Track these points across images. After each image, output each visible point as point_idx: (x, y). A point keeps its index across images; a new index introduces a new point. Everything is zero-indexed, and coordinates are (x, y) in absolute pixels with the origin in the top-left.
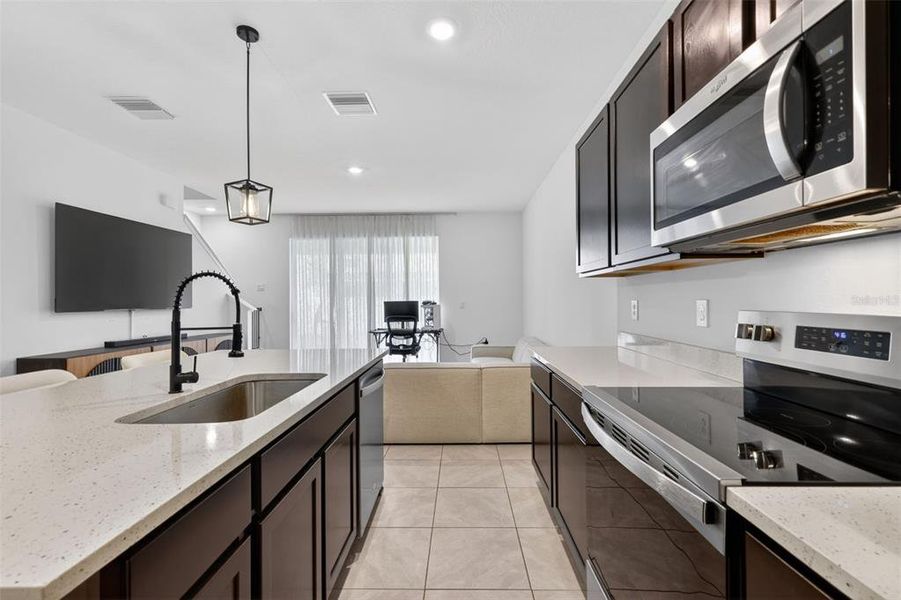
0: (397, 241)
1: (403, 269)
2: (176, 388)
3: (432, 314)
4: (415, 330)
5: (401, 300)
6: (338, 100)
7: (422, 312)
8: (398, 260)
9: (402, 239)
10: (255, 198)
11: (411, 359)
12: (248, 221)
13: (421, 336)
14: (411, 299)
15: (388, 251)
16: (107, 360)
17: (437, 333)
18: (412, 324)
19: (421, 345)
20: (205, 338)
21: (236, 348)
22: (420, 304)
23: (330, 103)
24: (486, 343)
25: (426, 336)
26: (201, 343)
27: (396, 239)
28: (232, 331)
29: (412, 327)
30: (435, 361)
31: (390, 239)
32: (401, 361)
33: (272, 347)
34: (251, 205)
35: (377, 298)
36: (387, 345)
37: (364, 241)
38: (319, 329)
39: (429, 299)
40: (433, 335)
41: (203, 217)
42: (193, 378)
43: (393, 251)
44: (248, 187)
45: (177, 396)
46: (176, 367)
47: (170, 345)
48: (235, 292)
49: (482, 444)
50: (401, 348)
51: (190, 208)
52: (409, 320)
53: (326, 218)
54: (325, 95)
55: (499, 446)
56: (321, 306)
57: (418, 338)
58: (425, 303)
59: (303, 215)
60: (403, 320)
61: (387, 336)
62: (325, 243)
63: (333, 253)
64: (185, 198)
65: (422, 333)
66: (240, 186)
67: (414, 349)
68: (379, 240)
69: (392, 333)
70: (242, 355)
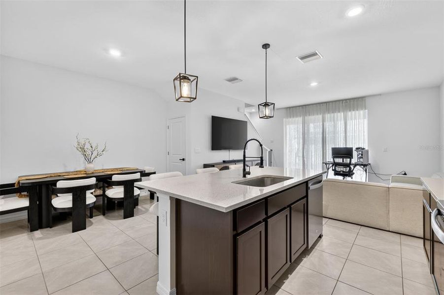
0: (340, 115)
1: (343, 130)
2: (244, 176)
3: (362, 155)
4: (350, 164)
5: (342, 146)
6: (302, 58)
7: (355, 154)
8: (340, 125)
9: (342, 114)
10: (268, 109)
11: (348, 179)
12: (266, 117)
13: (354, 167)
14: (348, 146)
15: (334, 120)
16: (225, 166)
17: (365, 165)
18: (349, 160)
19: (354, 172)
20: (252, 161)
21: (261, 165)
22: (354, 149)
23: (300, 60)
24: (405, 174)
25: (358, 167)
26: (250, 163)
27: (339, 114)
28: (260, 159)
29: (348, 162)
30: (365, 181)
31: (335, 114)
32: (342, 179)
33: (276, 166)
34: (267, 111)
35: (327, 145)
36: (333, 170)
37: (320, 116)
38: (297, 160)
39: (360, 146)
40: (362, 167)
41: (251, 113)
42: (249, 173)
43: (337, 120)
44: (266, 105)
45: (244, 178)
46: (244, 169)
47: (243, 163)
48: (261, 145)
49: (389, 231)
50: (341, 172)
51: (247, 111)
52: (347, 157)
53: (301, 107)
54: (297, 58)
55: (402, 236)
56: (298, 149)
57: (352, 168)
58: (357, 149)
59: (290, 108)
60: (343, 158)
61: (333, 166)
62: (300, 119)
63: (304, 123)
64: (246, 107)
65: (355, 165)
66: (263, 104)
67: (350, 174)
68: (329, 115)
69: (335, 164)
70: (263, 167)
